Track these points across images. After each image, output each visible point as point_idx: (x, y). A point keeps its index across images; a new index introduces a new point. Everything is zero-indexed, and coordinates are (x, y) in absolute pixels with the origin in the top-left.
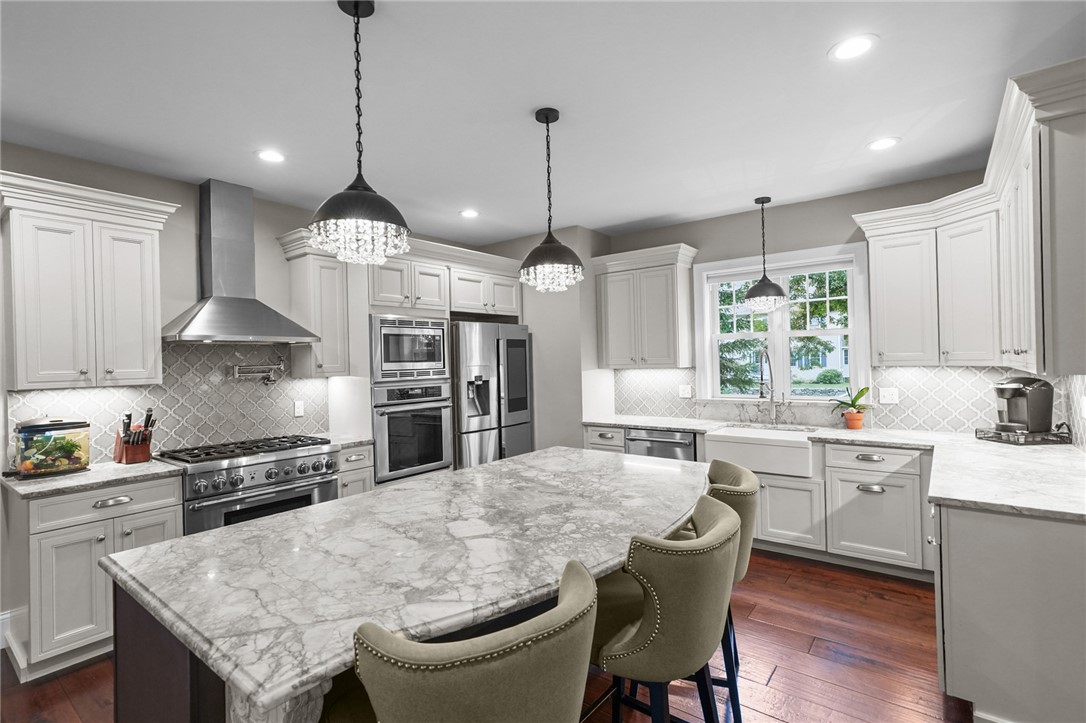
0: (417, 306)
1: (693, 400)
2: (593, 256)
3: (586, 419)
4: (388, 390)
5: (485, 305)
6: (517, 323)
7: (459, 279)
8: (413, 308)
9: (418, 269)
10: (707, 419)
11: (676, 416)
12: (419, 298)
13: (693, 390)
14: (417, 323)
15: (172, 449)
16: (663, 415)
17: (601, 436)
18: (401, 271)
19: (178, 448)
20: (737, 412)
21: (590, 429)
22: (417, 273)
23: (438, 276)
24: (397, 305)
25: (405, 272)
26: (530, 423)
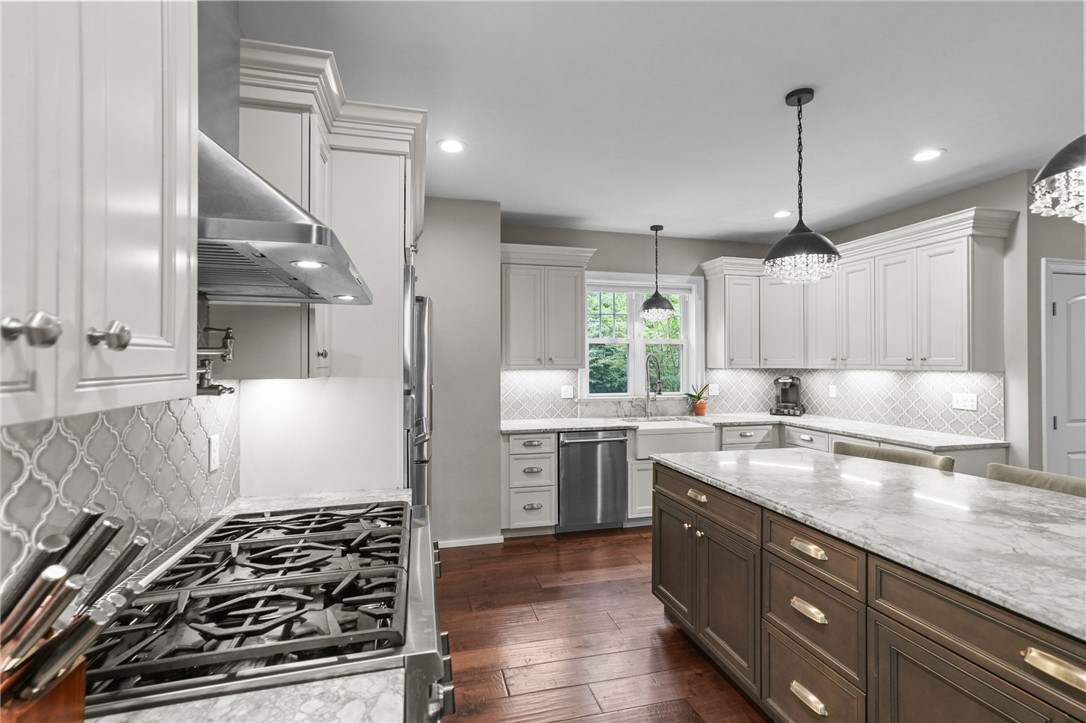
1: (576, 400)
10: (589, 417)
11: (559, 416)
13: (575, 390)
16: (545, 417)
17: (526, 444)
20: (614, 408)
21: (511, 437)
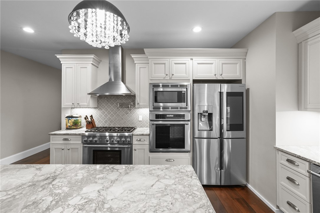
0: (173, 78)
2: (294, 30)
3: (278, 145)
4: (156, 114)
5: (215, 75)
6: (241, 83)
7: (198, 64)
8: (170, 79)
9: (173, 62)
12: (173, 75)
14: (172, 86)
15: (103, 126)
17: (288, 160)
18: (165, 64)
19: (105, 126)
21: (280, 153)
22: (173, 64)
23: (185, 64)
24: (162, 78)
25: (167, 64)
26: (247, 138)
